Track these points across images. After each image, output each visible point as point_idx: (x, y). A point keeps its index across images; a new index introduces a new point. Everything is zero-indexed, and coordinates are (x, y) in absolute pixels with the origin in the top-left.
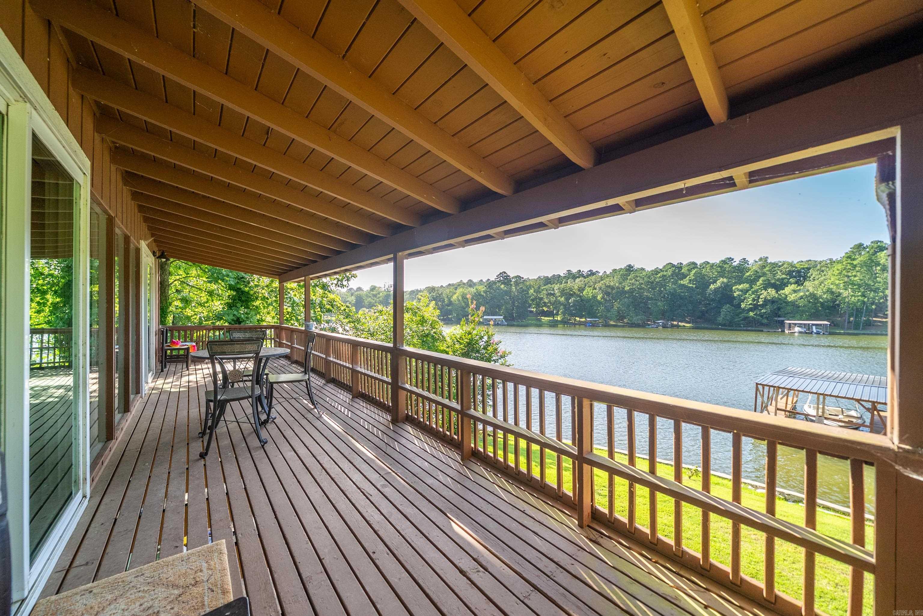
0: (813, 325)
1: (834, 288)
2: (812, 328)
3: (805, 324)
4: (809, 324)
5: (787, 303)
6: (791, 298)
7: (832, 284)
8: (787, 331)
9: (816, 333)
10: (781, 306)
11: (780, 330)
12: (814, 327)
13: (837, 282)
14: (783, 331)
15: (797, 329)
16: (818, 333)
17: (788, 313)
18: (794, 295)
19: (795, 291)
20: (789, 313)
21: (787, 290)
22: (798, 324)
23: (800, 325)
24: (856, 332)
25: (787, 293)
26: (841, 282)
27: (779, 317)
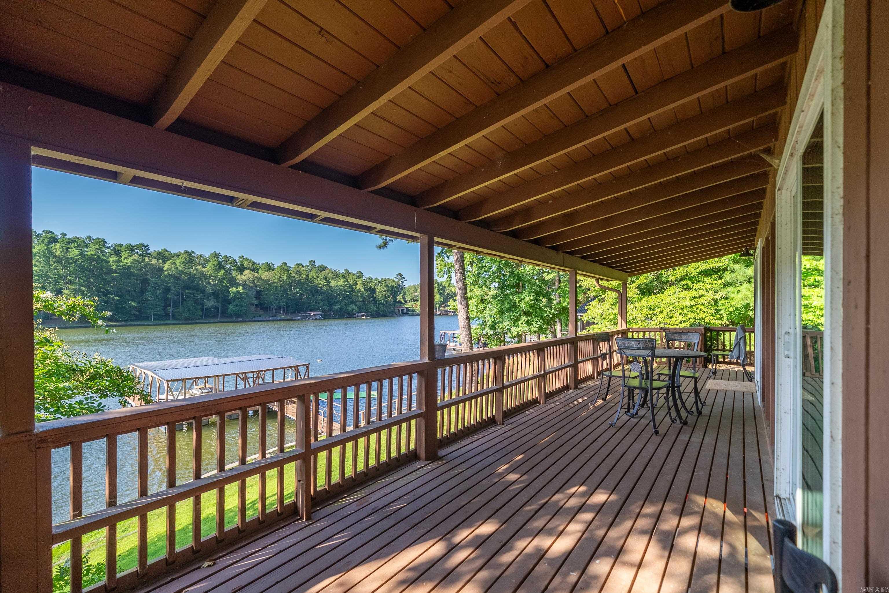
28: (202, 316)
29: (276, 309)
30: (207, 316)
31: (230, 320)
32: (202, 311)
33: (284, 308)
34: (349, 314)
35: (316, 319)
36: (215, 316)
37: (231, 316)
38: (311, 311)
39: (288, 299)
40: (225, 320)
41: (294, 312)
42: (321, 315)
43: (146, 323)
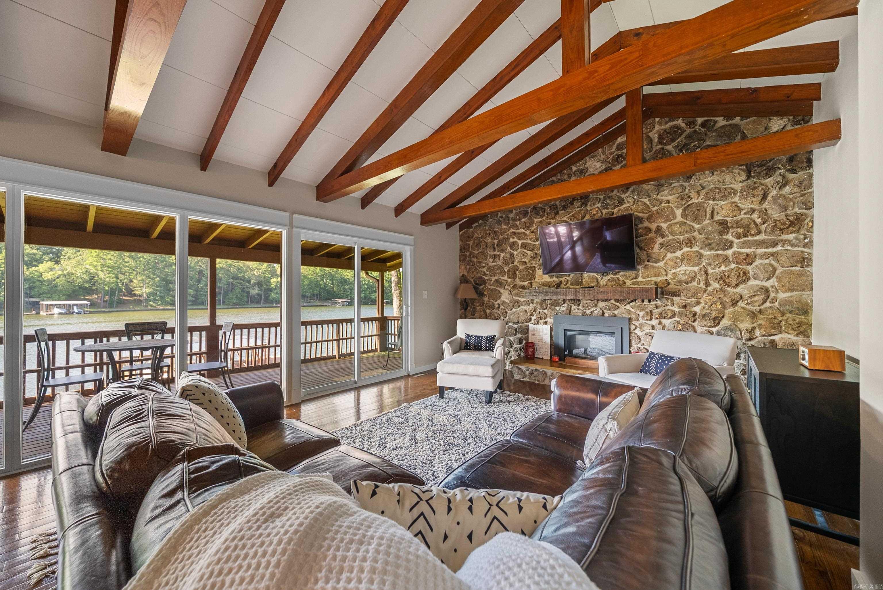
0: (74, 305)
1: (92, 270)
2: (73, 309)
3: (64, 305)
4: (69, 305)
5: (42, 282)
6: (48, 276)
7: (90, 265)
8: (42, 313)
9: (77, 313)
10: (34, 285)
11: (34, 312)
12: (75, 308)
13: (95, 263)
14: (38, 313)
15: (56, 310)
16: (79, 313)
17: (43, 293)
18: (51, 273)
19: (51, 269)
20: (46, 293)
21: (42, 267)
22: (56, 305)
23: (59, 306)
24: (111, 310)
25: (42, 270)
26: (99, 264)
27: (31, 297)
28: (247, 302)
29: (310, 297)
30: (252, 302)
31: (271, 305)
32: (248, 297)
33: (317, 295)
34: (372, 301)
35: (343, 305)
36: (258, 302)
37: (272, 302)
38: (339, 298)
39: (321, 288)
40: (267, 305)
41: (326, 299)
42: (348, 302)
43: (201, 307)
